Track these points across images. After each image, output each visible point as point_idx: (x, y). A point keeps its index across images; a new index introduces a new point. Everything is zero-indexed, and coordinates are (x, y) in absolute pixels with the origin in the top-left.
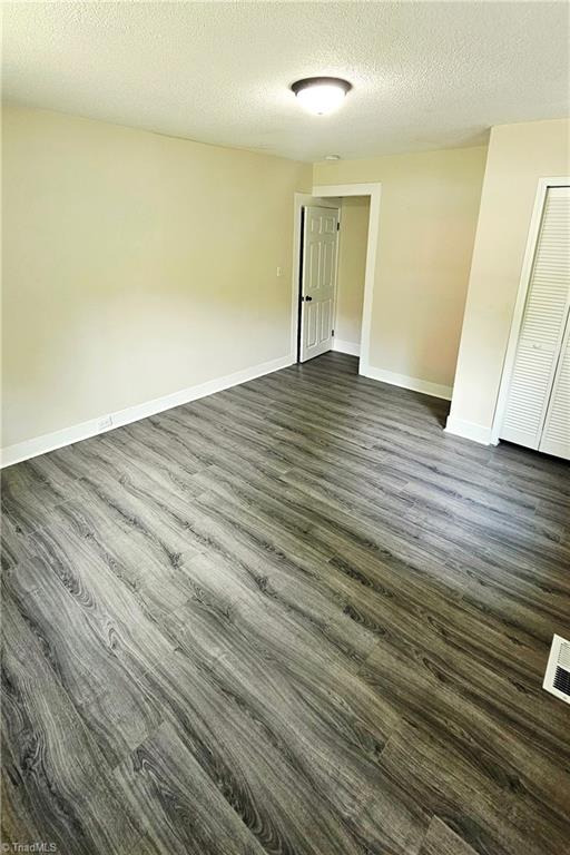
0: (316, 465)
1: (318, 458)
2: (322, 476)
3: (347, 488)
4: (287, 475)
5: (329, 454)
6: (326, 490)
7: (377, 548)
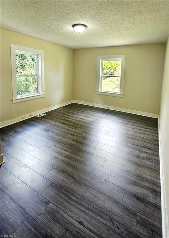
0: (75, 138)
1: (74, 140)
2: (72, 135)
3: (65, 132)
4: (83, 134)
5: (70, 142)
6: (71, 131)
7: (61, 123)
